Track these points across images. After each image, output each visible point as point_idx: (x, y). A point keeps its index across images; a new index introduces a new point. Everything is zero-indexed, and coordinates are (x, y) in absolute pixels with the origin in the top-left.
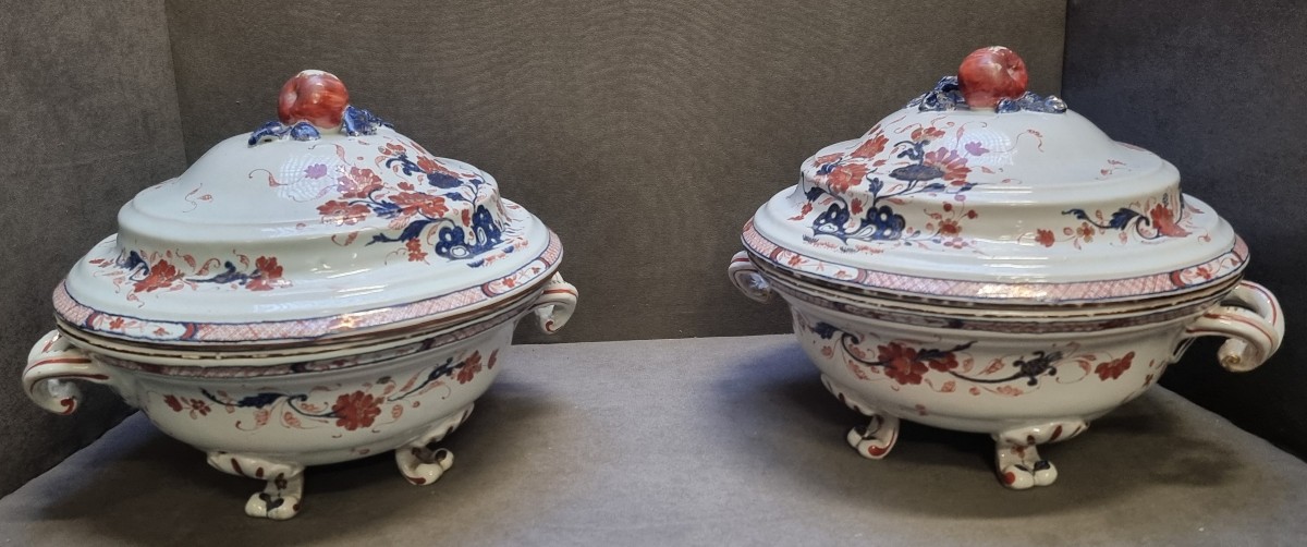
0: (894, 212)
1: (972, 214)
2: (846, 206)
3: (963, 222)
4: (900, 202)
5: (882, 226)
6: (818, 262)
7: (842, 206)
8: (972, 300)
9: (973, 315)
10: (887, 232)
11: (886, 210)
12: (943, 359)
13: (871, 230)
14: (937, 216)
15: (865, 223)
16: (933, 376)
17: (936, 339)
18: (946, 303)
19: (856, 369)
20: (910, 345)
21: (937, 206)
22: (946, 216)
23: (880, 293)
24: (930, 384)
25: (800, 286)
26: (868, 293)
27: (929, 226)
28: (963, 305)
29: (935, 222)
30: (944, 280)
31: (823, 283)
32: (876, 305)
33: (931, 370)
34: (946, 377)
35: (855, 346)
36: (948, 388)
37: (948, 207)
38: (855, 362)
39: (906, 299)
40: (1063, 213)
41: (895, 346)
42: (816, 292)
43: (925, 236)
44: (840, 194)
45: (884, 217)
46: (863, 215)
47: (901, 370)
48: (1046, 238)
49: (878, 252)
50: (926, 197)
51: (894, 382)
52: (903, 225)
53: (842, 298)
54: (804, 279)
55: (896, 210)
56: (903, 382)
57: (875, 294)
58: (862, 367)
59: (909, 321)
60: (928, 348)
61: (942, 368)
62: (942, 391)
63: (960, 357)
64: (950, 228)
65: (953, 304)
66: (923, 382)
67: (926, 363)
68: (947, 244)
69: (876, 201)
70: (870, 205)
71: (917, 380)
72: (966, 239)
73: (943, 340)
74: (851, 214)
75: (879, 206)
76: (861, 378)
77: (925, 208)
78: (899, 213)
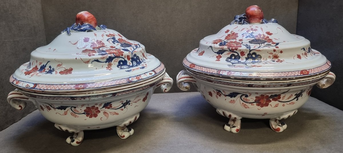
0: (257, 54)
1: (281, 52)
2: (238, 54)
3: (279, 54)
4: (259, 51)
5: (254, 59)
6: (239, 72)
7: (236, 54)
8: (295, 77)
9: (295, 82)
10: (256, 60)
11: (254, 53)
12: (276, 97)
13: (250, 60)
14: (271, 53)
15: (247, 59)
16: (273, 103)
17: (279, 91)
18: (288, 79)
19: (245, 106)
20: (267, 95)
21: (271, 50)
22: (274, 53)
23: (266, 79)
24: (271, 106)
25: (233, 81)
26: (263, 80)
27: (269, 57)
28: (292, 79)
29: (271, 55)
30: (284, 72)
31: (244, 79)
32: (265, 83)
33: (272, 101)
34: (277, 102)
35: (246, 98)
36: (276, 106)
37: (275, 51)
38: (245, 103)
39: (275, 80)
40: (301, 49)
41: (262, 96)
42: (241, 82)
43: (269, 60)
44: (235, 51)
45: (254, 56)
46: (246, 56)
47: (262, 103)
48: (299, 57)
49: (260, 66)
50: (267, 48)
51: (259, 107)
52: (261, 57)
53: (252, 83)
54: (236, 79)
55: (258, 53)
56: (262, 107)
57: (265, 80)
58: (247, 104)
59: (274, 86)
60: (273, 94)
61: (275, 100)
62: (275, 107)
63: (282, 96)
64: (276, 57)
65: (290, 79)
66: (269, 105)
67: (271, 99)
68: (277, 61)
69: (250, 51)
70: (248, 53)
71: (267, 105)
72: (281, 59)
73: (281, 91)
74: (241, 56)
75: (251, 53)
76: (246, 108)
77: (268, 52)
78: (259, 54)
